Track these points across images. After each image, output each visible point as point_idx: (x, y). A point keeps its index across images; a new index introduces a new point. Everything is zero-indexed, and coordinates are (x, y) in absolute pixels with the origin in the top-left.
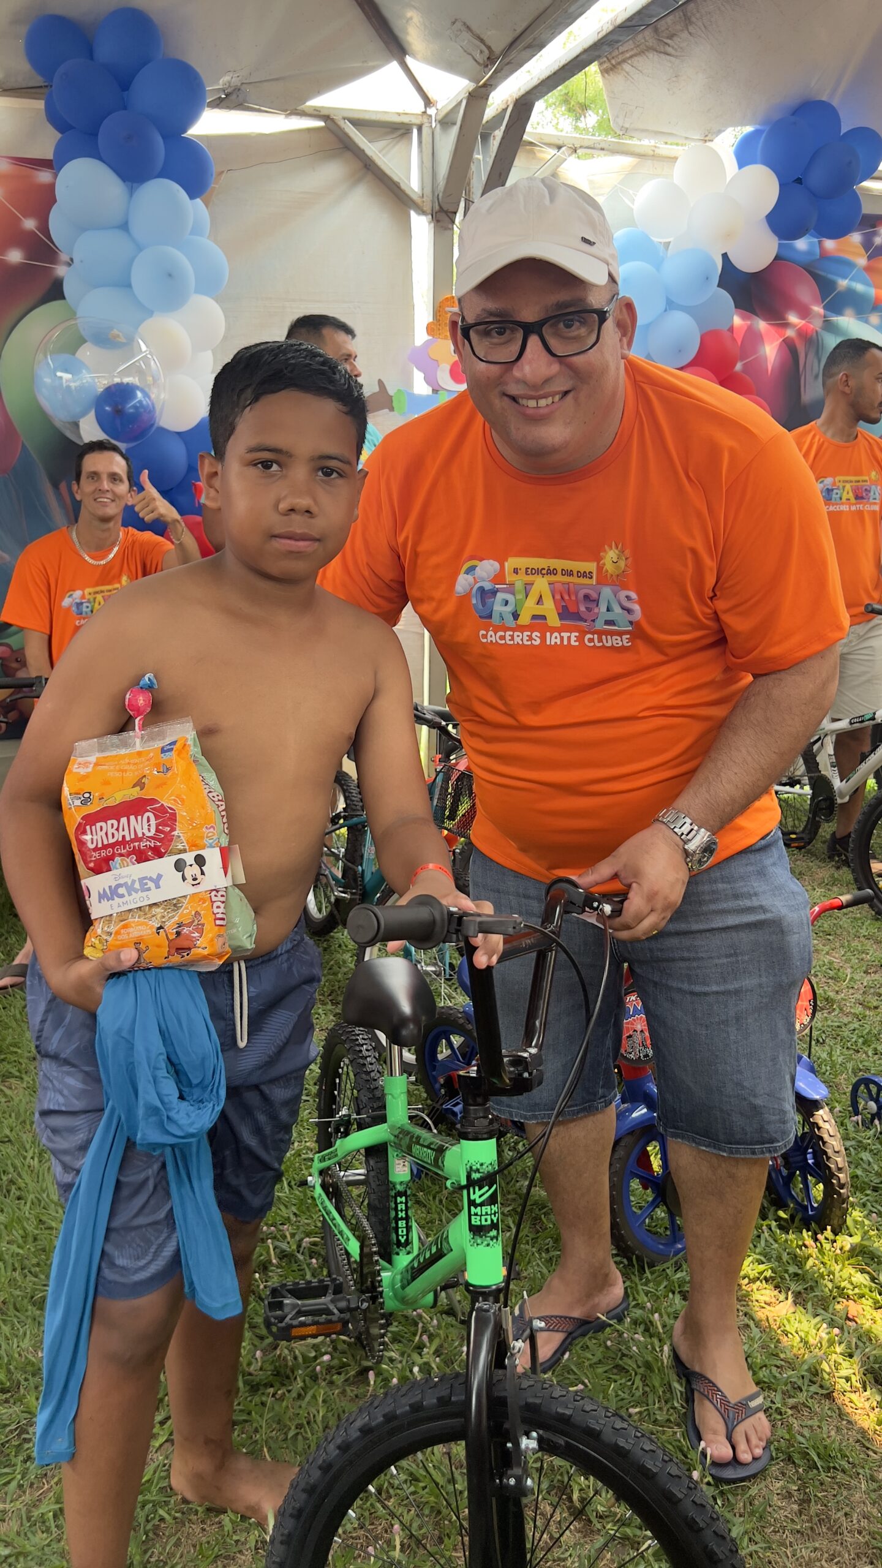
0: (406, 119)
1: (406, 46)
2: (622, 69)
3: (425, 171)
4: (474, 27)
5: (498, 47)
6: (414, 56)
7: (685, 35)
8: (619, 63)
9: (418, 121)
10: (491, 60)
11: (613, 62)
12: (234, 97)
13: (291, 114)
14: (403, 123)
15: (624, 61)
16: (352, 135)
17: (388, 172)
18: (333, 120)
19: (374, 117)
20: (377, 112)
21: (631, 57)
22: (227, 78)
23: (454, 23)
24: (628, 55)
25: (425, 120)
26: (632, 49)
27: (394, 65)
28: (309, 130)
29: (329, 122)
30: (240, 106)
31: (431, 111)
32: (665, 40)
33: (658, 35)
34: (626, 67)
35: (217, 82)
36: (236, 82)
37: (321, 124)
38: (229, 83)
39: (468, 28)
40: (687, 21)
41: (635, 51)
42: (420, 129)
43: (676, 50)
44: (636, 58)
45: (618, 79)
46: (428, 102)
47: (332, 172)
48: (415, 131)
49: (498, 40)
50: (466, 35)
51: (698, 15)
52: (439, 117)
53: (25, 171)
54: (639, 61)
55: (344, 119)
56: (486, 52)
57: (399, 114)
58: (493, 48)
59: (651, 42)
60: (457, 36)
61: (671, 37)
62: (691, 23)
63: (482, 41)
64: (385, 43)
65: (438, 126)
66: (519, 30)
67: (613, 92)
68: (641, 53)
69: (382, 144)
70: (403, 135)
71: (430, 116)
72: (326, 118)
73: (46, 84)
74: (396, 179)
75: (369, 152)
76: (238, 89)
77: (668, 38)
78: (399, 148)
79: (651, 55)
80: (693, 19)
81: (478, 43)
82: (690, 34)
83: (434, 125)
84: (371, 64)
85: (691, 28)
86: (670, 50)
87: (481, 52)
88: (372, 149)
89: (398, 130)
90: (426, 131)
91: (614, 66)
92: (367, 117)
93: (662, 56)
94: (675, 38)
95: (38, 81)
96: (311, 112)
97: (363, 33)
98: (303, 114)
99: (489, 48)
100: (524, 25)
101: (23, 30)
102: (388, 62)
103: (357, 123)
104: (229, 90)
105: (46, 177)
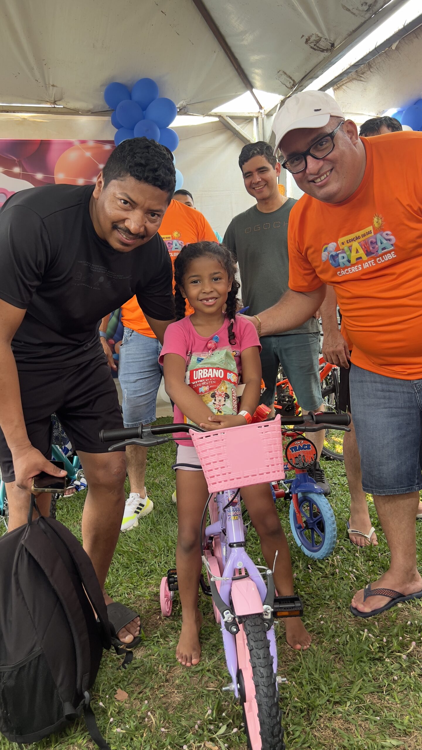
0: (251, 115)
1: (253, 85)
2: (342, 88)
3: (260, 135)
4: (288, 73)
5: (297, 81)
6: (257, 88)
7: (369, 72)
8: (341, 86)
9: (257, 116)
10: (294, 85)
11: (338, 85)
12: (183, 111)
13: (205, 116)
14: (250, 117)
15: (343, 85)
16: (230, 122)
17: (245, 136)
18: (222, 117)
19: (239, 115)
20: (240, 113)
21: (346, 83)
22: (181, 103)
23: (279, 72)
24: (344, 82)
25: (260, 115)
26: (346, 80)
27: (248, 93)
28: (212, 122)
29: (221, 118)
30: (186, 114)
31: (262, 111)
32: (361, 75)
33: (357, 73)
34: (344, 87)
35: (177, 104)
36: (185, 104)
37: (217, 119)
38: (182, 104)
39: (285, 73)
40: (370, 66)
41: (348, 80)
42: (257, 118)
43: (365, 79)
44: (348, 83)
45: (340, 93)
46: (261, 107)
47: (221, 138)
48: (255, 120)
49: (297, 77)
50: (284, 76)
51: (374, 64)
52: (266, 113)
53: (100, 145)
54: (349, 84)
55: (227, 116)
56: (292, 82)
57: (249, 113)
58: (296, 80)
59: (354, 76)
60: (279, 77)
61: (363, 73)
62: (371, 67)
63: (291, 78)
64: (246, 85)
65: (265, 117)
66: (308, 72)
67: (338, 98)
68: (351, 81)
69: (241, 125)
70: (249, 122)
71: (262, 113)
72: (219, 116)
73: (110, 109)
74: (248, 139)
75: (237, 129)
76: (185, 107)
77: (361, 74)
78: (249, 126)
79: (354, 81)
80: (372, 66)
81: (289, 79)
82: (371, 72)
83: (263, 117)
84: (238, 93)
85: (371, 70)
86: (362, 79)
87: (290, 83)
88: (238, 127)
89: (248, 120)
90: (260, 119)
91: (339, 87)
92: (236, 115)
93: (359, 82)
94: (365, 74)
95: (107, 108)
96: (213, 114)
97: (237, 81)
98: (211, 115)
99: (294, 81)
100: (310, 69)
101: (104, 88)
102: (245, 92)
103: (232, 118)
104: (181, 108)
105: (108, 147)
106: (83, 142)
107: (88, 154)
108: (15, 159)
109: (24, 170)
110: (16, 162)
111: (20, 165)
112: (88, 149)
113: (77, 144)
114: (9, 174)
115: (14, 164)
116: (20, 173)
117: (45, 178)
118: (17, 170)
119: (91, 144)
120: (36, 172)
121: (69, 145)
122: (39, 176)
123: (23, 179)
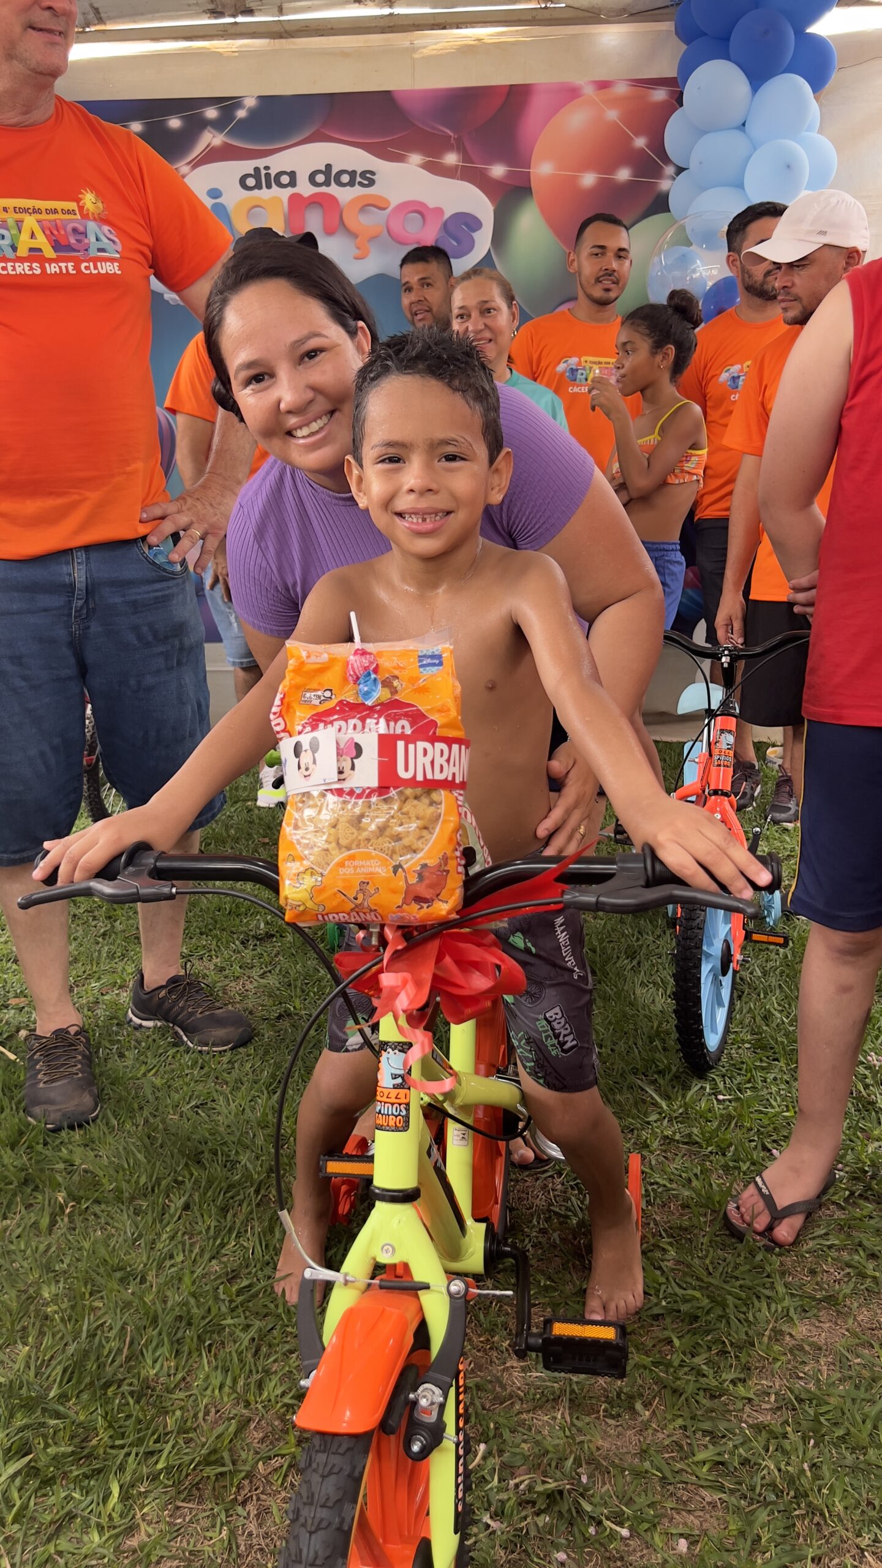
53: (642, 91)
105: (660, 95)
106: (603, 85)
107: (612, 115)
108: (451, 134)
109: (466, 158)
110: (452, 141)
111: (460, 148)
112: (614, 102)
113: (589, 91)
114: (434, 168)
115: (445, 145)
116: (457, 166)
117: (510, 174)
118: (451, 159)
119: (621, 89)
120: (490, 163)
121: (571, 93)
122: (498, 171)
123: (462, 179)
